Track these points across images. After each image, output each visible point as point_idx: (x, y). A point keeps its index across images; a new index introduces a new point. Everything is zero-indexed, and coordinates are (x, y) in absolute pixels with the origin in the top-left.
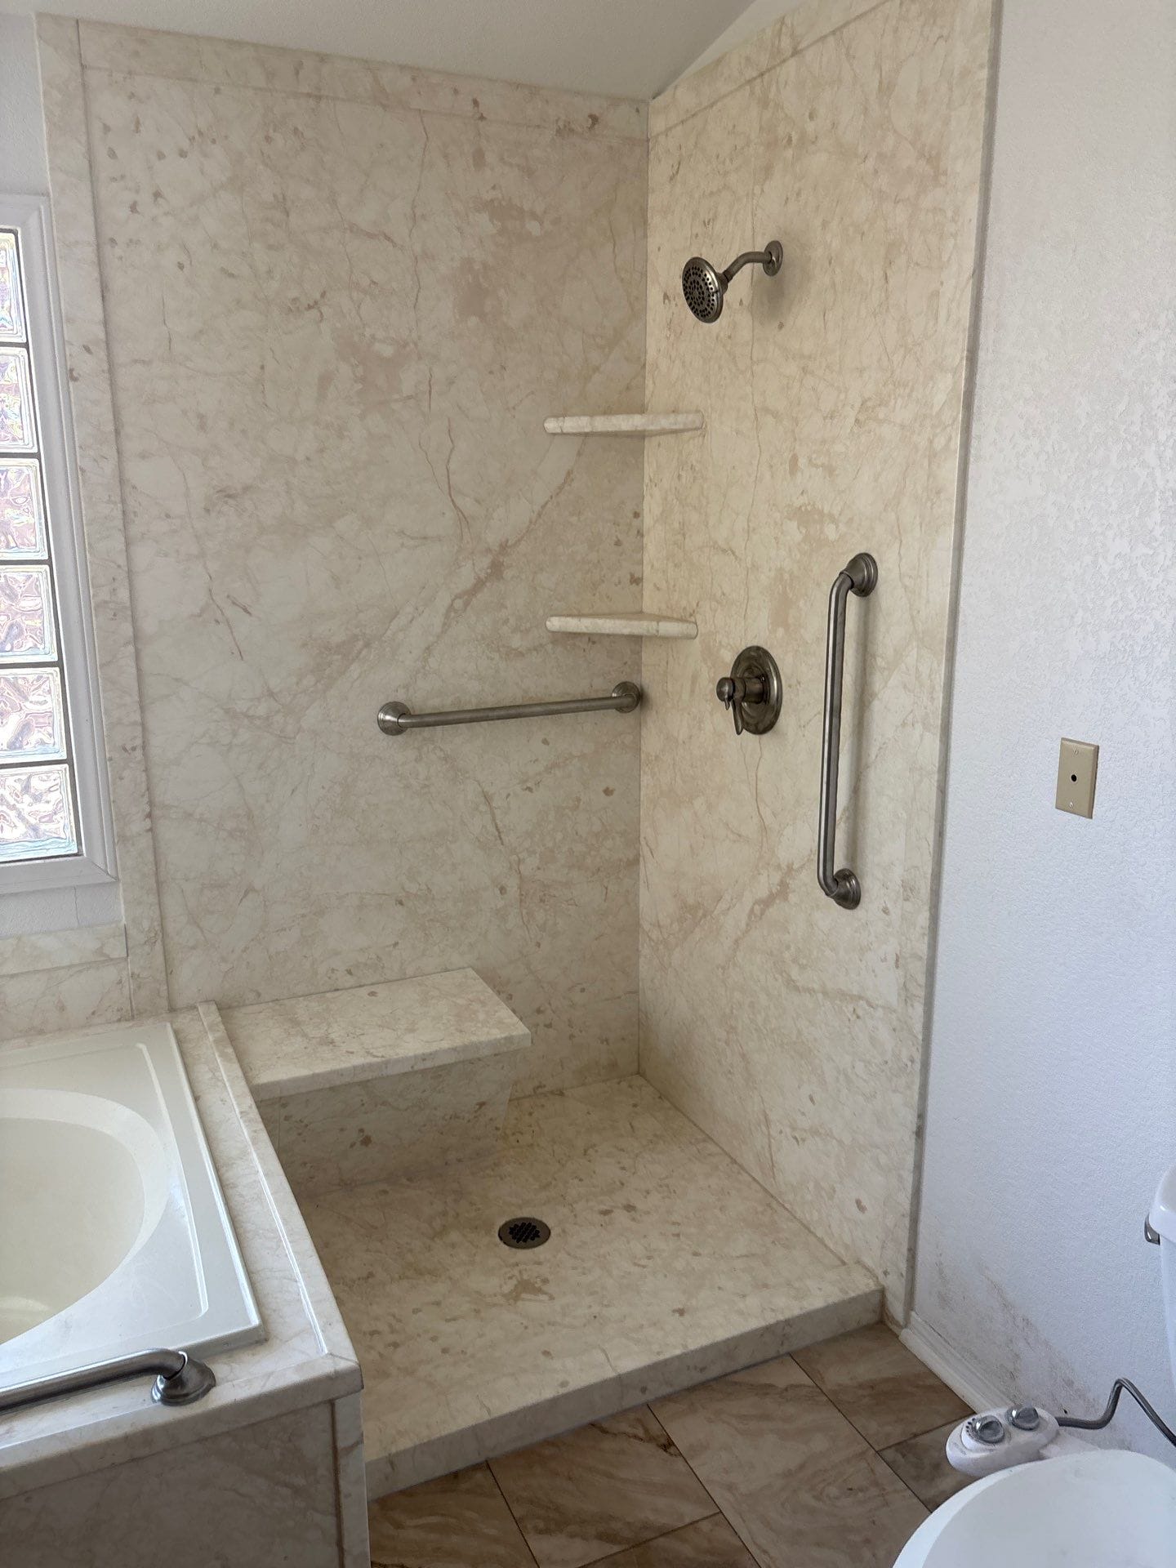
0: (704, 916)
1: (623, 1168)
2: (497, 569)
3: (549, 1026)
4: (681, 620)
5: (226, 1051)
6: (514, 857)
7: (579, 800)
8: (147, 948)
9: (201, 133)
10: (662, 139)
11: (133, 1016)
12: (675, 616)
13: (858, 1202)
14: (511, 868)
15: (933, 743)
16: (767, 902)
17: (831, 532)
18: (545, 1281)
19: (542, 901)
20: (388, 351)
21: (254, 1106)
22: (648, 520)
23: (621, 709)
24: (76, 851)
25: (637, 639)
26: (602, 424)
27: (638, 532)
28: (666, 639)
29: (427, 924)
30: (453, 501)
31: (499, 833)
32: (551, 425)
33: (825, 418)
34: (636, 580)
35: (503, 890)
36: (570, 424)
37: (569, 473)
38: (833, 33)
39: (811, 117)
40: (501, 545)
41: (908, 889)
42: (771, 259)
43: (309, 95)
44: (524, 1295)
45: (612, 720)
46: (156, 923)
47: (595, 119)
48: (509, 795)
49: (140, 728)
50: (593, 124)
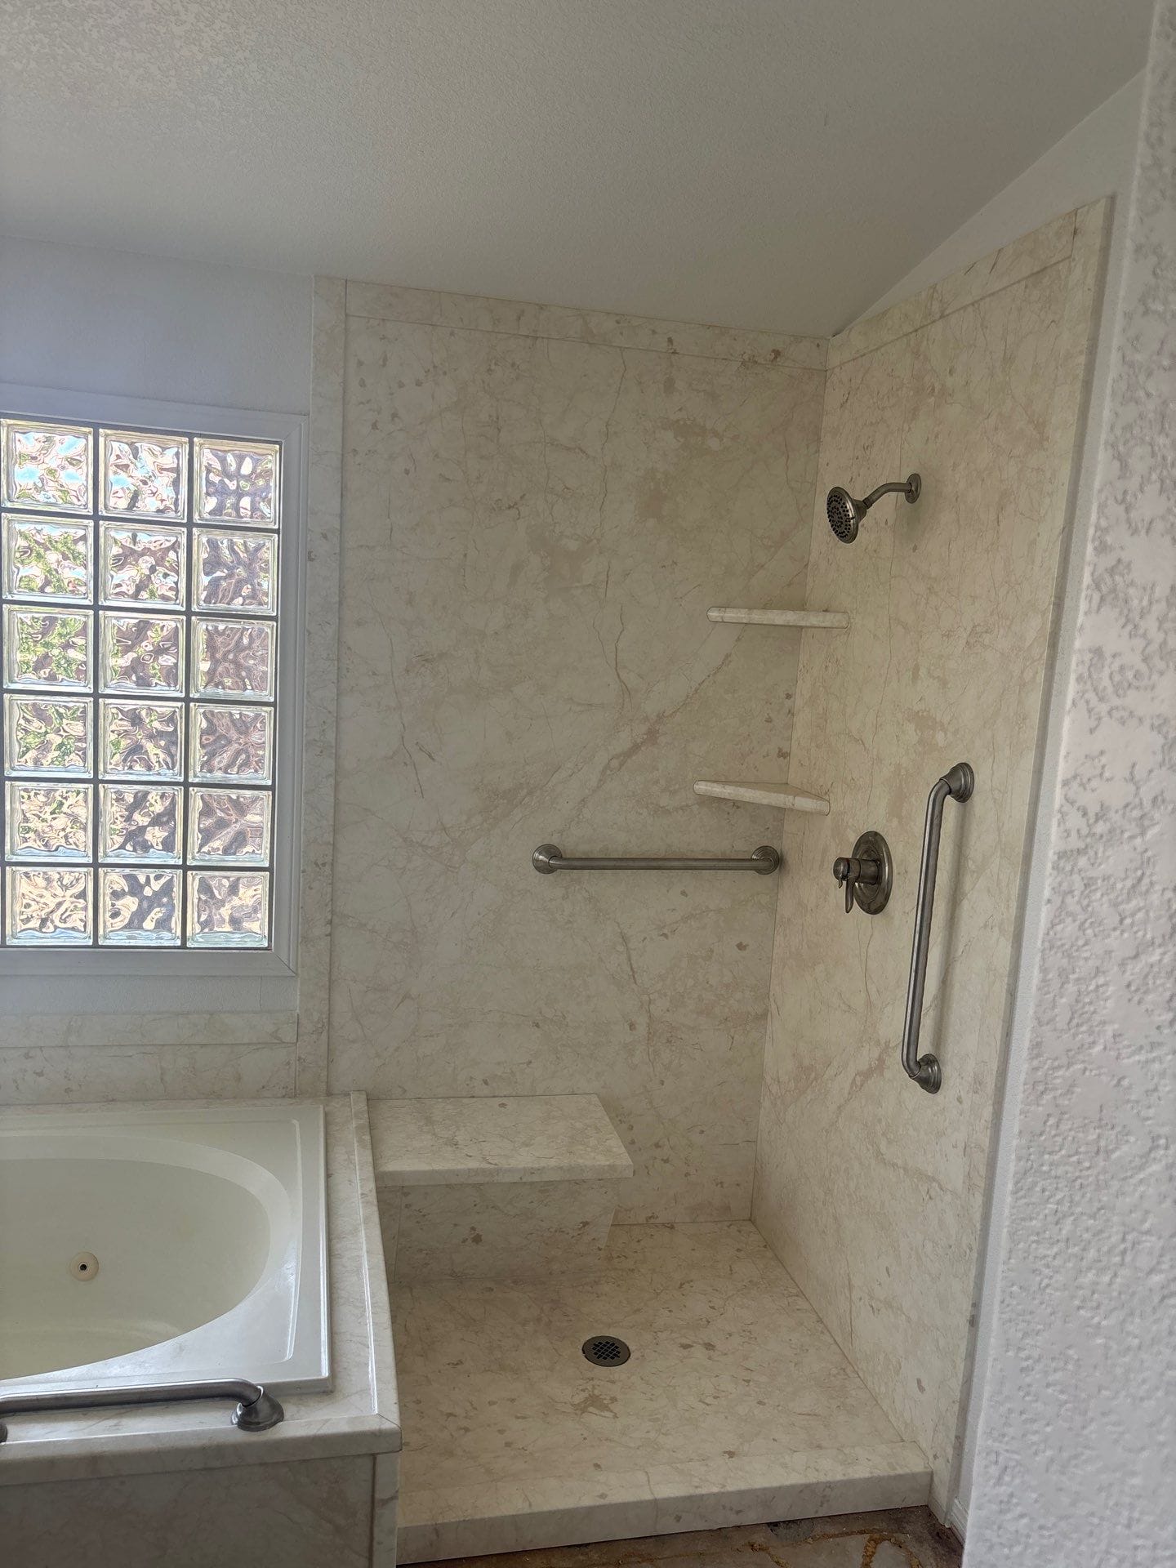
0: (816, 1079)
1: (713, 1308)
2: (652, 736)
3: (666, 1161)
4: (819, 797)
5: (363, 1137)
6: (645, 998)
7: (712, 951)
8: (314, 1036)
9: (435, 367)
10: (837, 370)
11: (295, 1095)
12: (813, 791)
13: (919, 1382)
14: (641, 1007)
15: (1005, 949)
16: (867, 1074)
17: (940, 738)
18: (614, 1400)
19: (669, 1041)
20: (573, 545)
21: (374, 1191)
22: (799, 702)
23: (759, 871)
24: (266, 945)
25: (781, 810)
26: (757, 616)
27: (789, 711)
28: (804, 814)
29: (559, 1048)
30: (618, 675)
31: (633, 972)
32: (714, 614)
33: (943, 635)
34: (783, 755)
35: (632, 1026)
36: (730, 615)
37: (727, 656)
38: (973, 304)
39: (951, 372)
40: (658, 716)
41: (978, 1082)
42: (911, 489)
43: (527, 336)
44: (591, 1409)
45: (750, 880)
46: (324, 1016)
47: (777, 353)
48: (645, 939)
49: (331, 847)
50: (776, 358)
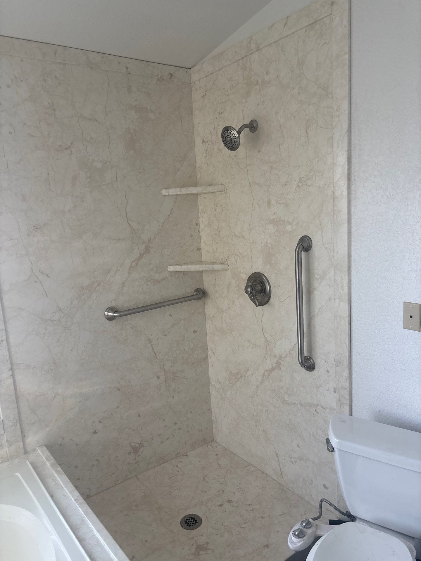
0: (241, 377)
2: (147, 250)
3: (179, 429)
6: (162, 364)
8: (13, 428)
9: (16, 78)
10: (197, 82)
11: (8, 459)
13: (324, 485)
14: (161, 368)
15: (345, 306)
16: (272, 369)
17: (289, 228)
19: (173, 379)
22: (202, 226)
23: (198, 299)
25: (201, 272)
27: (198, 230)
30: (129, 223)
31: (155, 354)
32: (164, 192)
34: (199, 249)
35: (158, 378)
36: (172, 192)
37: (172, 210)
38: (275, 42)
39: (267, 74)
40: (148, 240)
41: (338, 363)
42: (253, 126)
43: (60, 63)
45: (195, 304)
46: (16, 416)
47: (171, 75)
48: (158, 339)
